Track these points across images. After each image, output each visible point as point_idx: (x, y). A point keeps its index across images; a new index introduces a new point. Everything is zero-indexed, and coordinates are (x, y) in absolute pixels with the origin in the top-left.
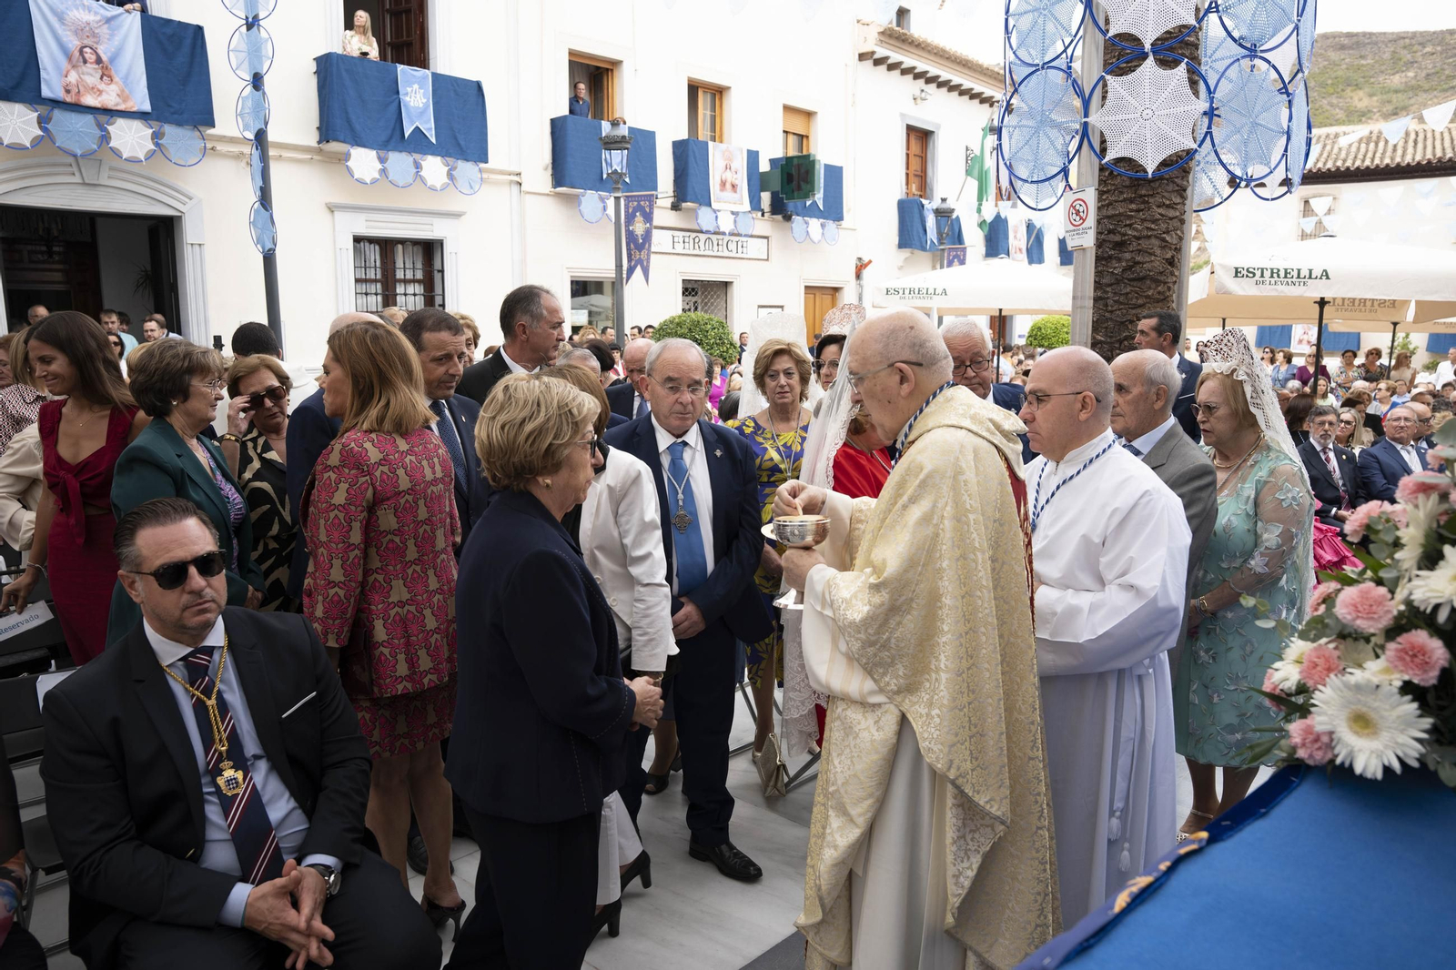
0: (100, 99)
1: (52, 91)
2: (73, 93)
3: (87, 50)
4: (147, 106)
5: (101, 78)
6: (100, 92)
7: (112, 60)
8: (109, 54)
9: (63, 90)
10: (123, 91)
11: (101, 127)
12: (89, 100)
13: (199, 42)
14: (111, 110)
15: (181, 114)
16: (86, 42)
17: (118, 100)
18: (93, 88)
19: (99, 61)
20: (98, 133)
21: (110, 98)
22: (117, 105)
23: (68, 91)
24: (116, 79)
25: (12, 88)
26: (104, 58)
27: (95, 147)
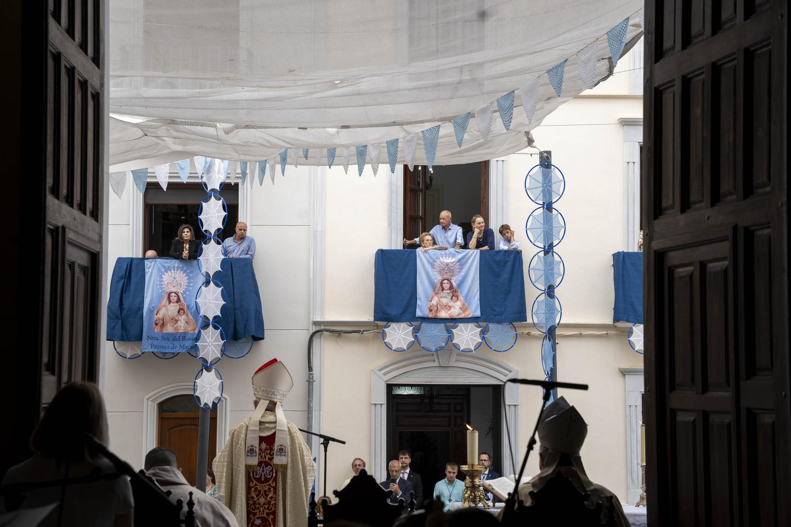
0: (449, 312)
1: (422, 312)
2: (433, 311)
3: (446, 281)
4: (478, 313)
5: (452, 299)
6: (450, 307)
7: (460, 285)
8: (458, 282)
9: (428, 310)
10: (464, 305)
11: (449, 331)
12: (443, 314)
13: (517, 263)
14: (455, 319)
15: (501, 315)
16: (445, 277)
17: (460, 311)
18: (446, 306)
19: (451, 287)
20: (446, 335)
21: (455, 311)
22: (459, 315)
23: (431, 311)
24: (461, 297)
25: (401, 314)
26: (455, 285)
27: (444, 344)
